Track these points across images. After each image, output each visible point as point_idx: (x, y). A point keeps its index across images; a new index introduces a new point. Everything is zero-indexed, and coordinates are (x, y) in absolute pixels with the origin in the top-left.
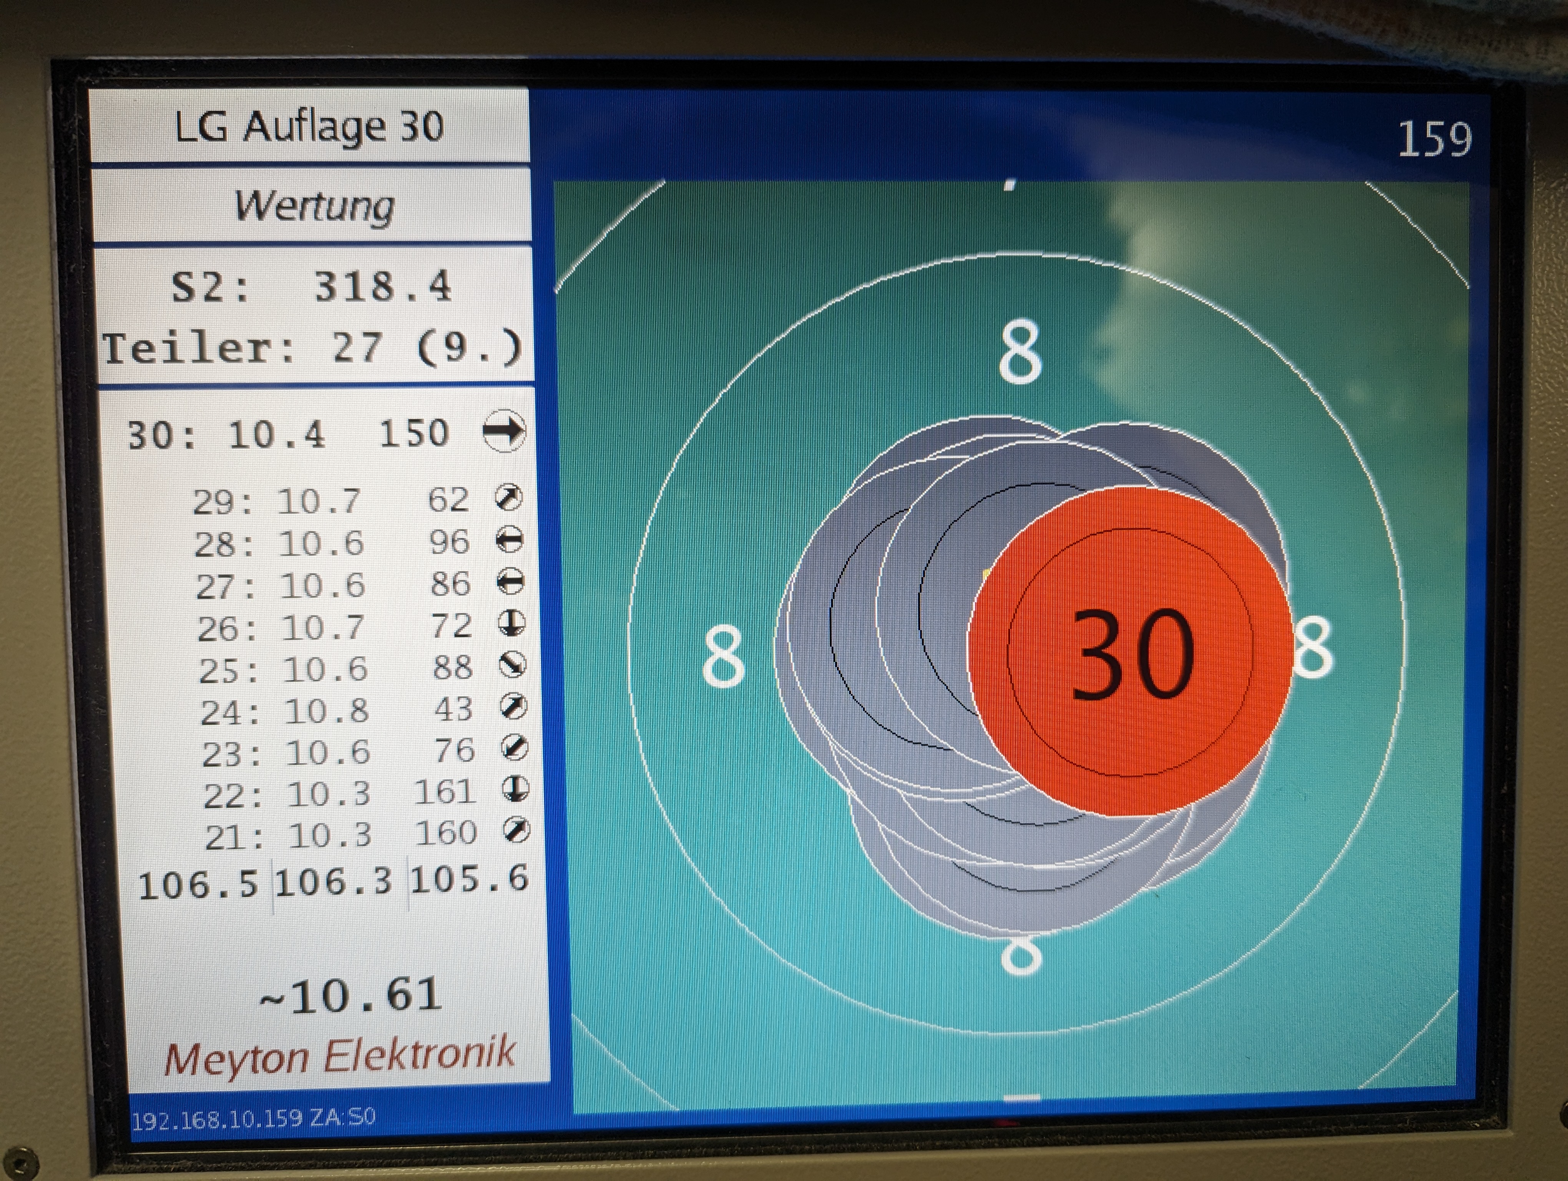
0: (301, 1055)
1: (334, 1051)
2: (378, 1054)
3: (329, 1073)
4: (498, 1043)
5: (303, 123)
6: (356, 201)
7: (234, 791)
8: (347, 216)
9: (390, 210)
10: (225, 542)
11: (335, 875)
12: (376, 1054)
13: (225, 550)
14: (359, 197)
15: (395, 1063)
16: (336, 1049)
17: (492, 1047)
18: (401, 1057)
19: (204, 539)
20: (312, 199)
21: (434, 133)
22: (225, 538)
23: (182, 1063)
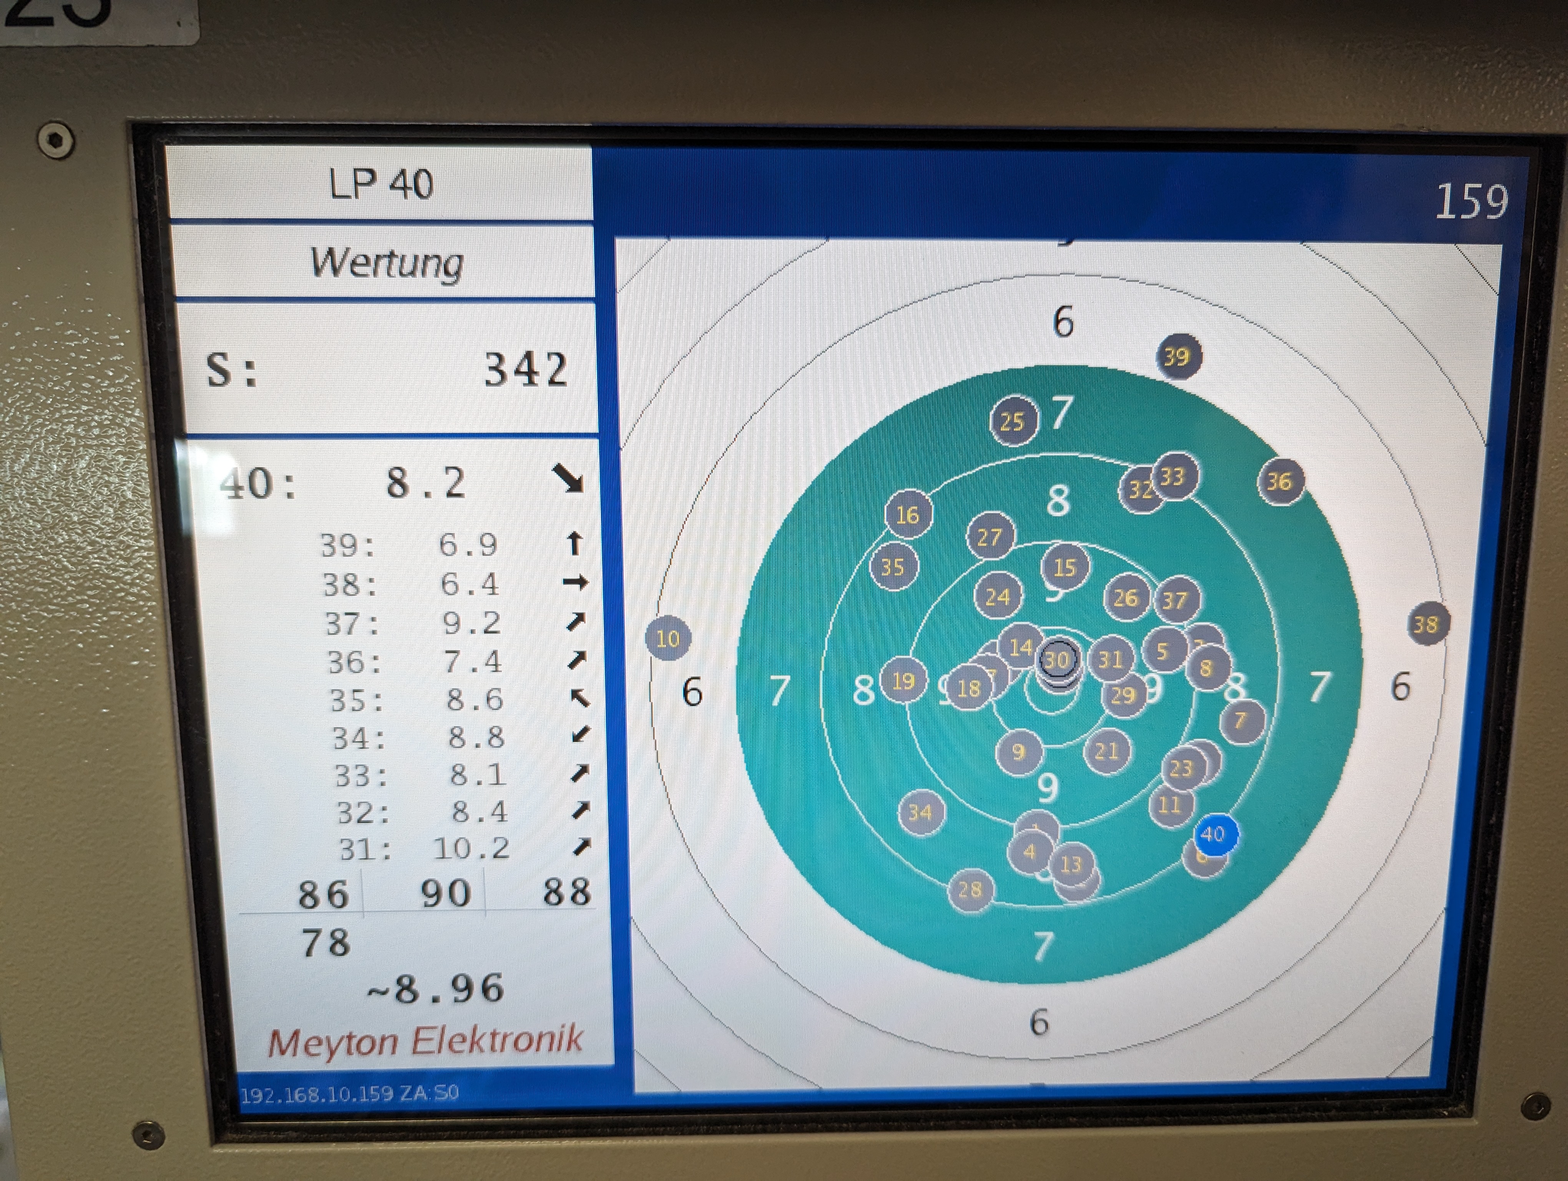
0: (391, 1040)
1: (421, 1036)
4: (567, 1031)
12: (458, 1039)
14: (430, 254)
17: (562, 1034)
23: (284, 1046)
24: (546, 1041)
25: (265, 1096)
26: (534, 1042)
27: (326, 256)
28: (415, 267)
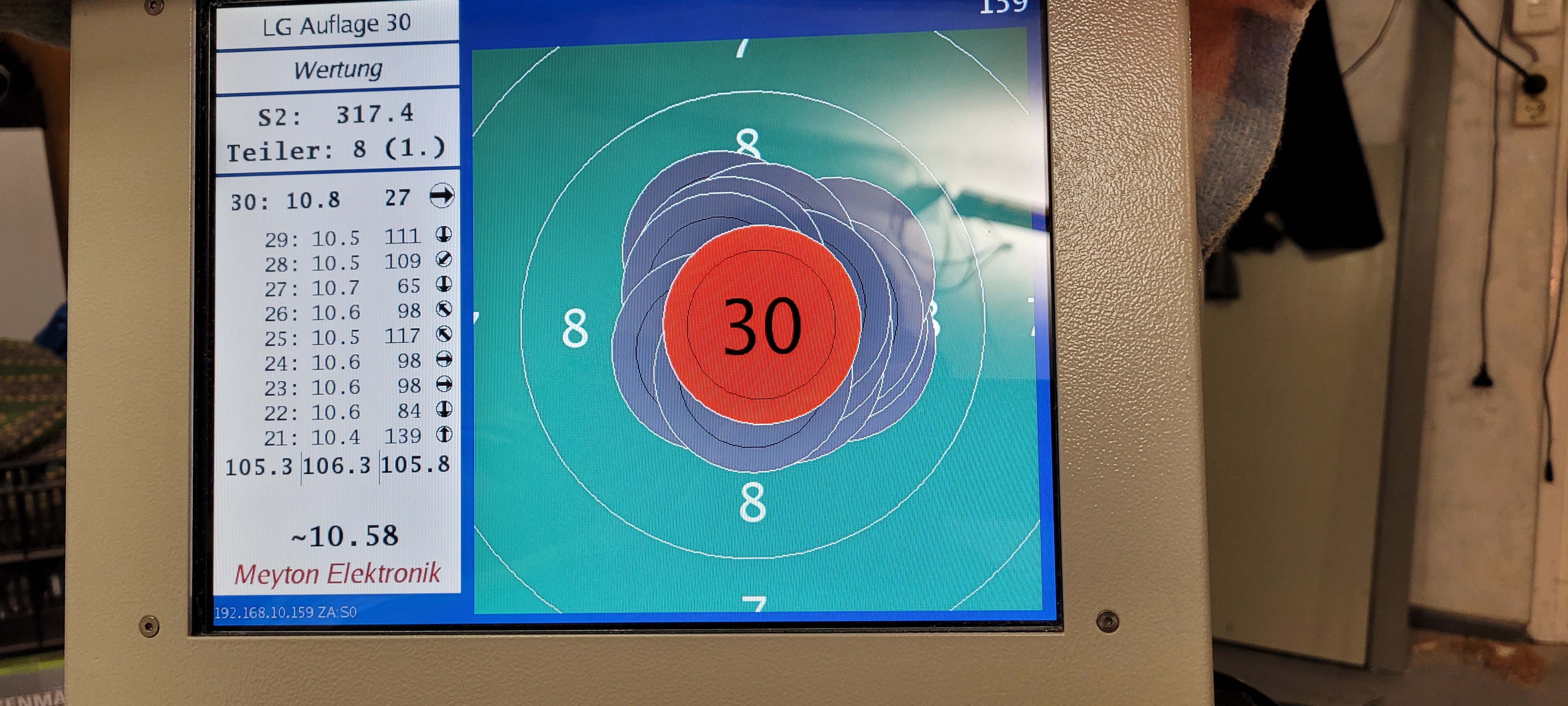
0: (314, 573)
1: (333, 571)
2: (360, 574)
3: (330, 584)
4: (430, 567)
5: (333, 23)
6: (361, 66)
7: (283, 410)
8: (356, 74)
9: (380, 70)
10: (283, 263)
11: (338, 462)
12: (358, 573)
13: (282, 268)
14: (363, 64)
15: (369, 578)
16: (335, 568)
17: (426, 569)
18: (372, 575)
19: (271, 261)
20: (337, 66)
21: (405, 27)
22: (283, 260)
23: (245, 577)
24: (416, 573)
25: (231, 612)
26: (408, 575)
27: (304, 67)
28: (354, 71)
